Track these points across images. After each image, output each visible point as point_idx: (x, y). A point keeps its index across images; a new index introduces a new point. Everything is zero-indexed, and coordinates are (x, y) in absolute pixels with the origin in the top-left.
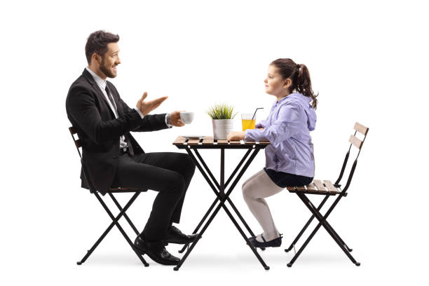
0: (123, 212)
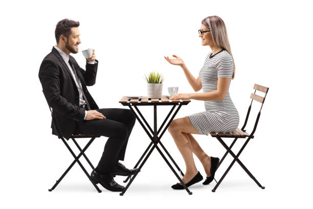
0: (82, 152)
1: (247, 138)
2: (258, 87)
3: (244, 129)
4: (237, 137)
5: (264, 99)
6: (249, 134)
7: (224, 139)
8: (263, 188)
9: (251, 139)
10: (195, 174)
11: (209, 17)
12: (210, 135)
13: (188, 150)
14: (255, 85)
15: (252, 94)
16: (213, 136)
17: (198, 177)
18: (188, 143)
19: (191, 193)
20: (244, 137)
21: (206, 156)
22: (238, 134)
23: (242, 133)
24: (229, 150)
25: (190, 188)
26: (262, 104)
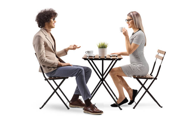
1: (153, 79)
2: (160, 52)
3: (152, 74)
4: (147, 79)
5: (163, 58)
6: (154, 77)
7: (140, 80)
8: (162, 107)
9: (155, 80)
10: (124, 98)
11: (132, 12)
12: (132, 77)
13: (120, 85)
14: (158, 50)
15: (156, 55)
16: (134, 78)
17: (126, 101)
18: (121, 81)
19: (121, 109)
20: (151, 79)
21: (130, 89)
22: (148, 77)
23: (151, 77)
24: (143, 86)
25: (121, 106)
26: (162, 61)
